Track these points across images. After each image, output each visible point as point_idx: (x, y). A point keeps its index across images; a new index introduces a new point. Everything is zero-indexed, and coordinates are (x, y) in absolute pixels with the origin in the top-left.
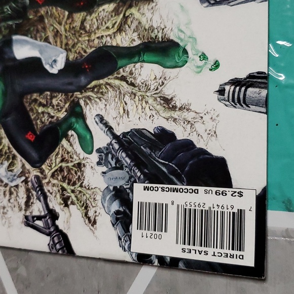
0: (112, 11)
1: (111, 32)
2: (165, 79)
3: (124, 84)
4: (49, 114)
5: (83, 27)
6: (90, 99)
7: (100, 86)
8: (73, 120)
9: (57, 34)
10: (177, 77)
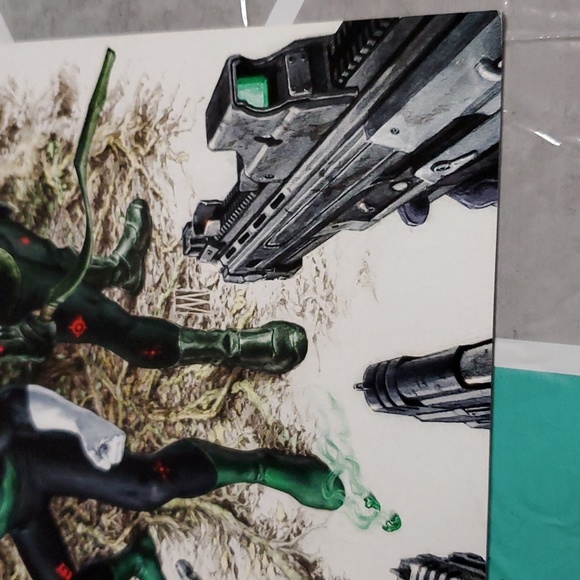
0: (208, 379)
1: (205, 416)
2: (303, 523)
3: (228, 515)
4: (95, 541)
5: (154, 395)
6: (167, 529)
7: (185, 511)
8: (138, 560)
9: (107, 399)
10: (324, 526)
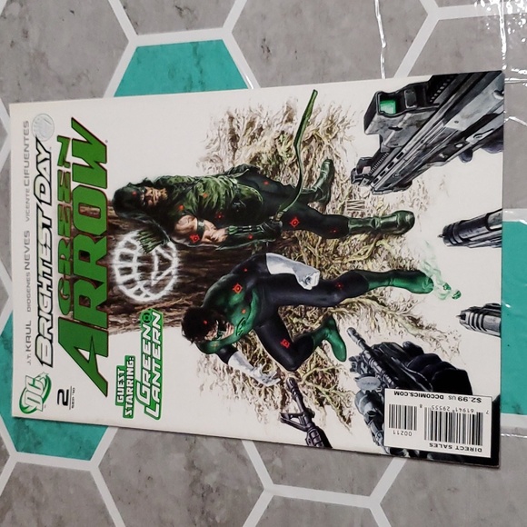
0: (364, 241)
1: (362, 258)
2: (413, 302)
3: (375, 303)
4: (303, 324)
5: (335, 251)
6: (343, 314)
7: (352, 303)
8: (327, 331)
9: (310, 255)
10: (423, 301)
